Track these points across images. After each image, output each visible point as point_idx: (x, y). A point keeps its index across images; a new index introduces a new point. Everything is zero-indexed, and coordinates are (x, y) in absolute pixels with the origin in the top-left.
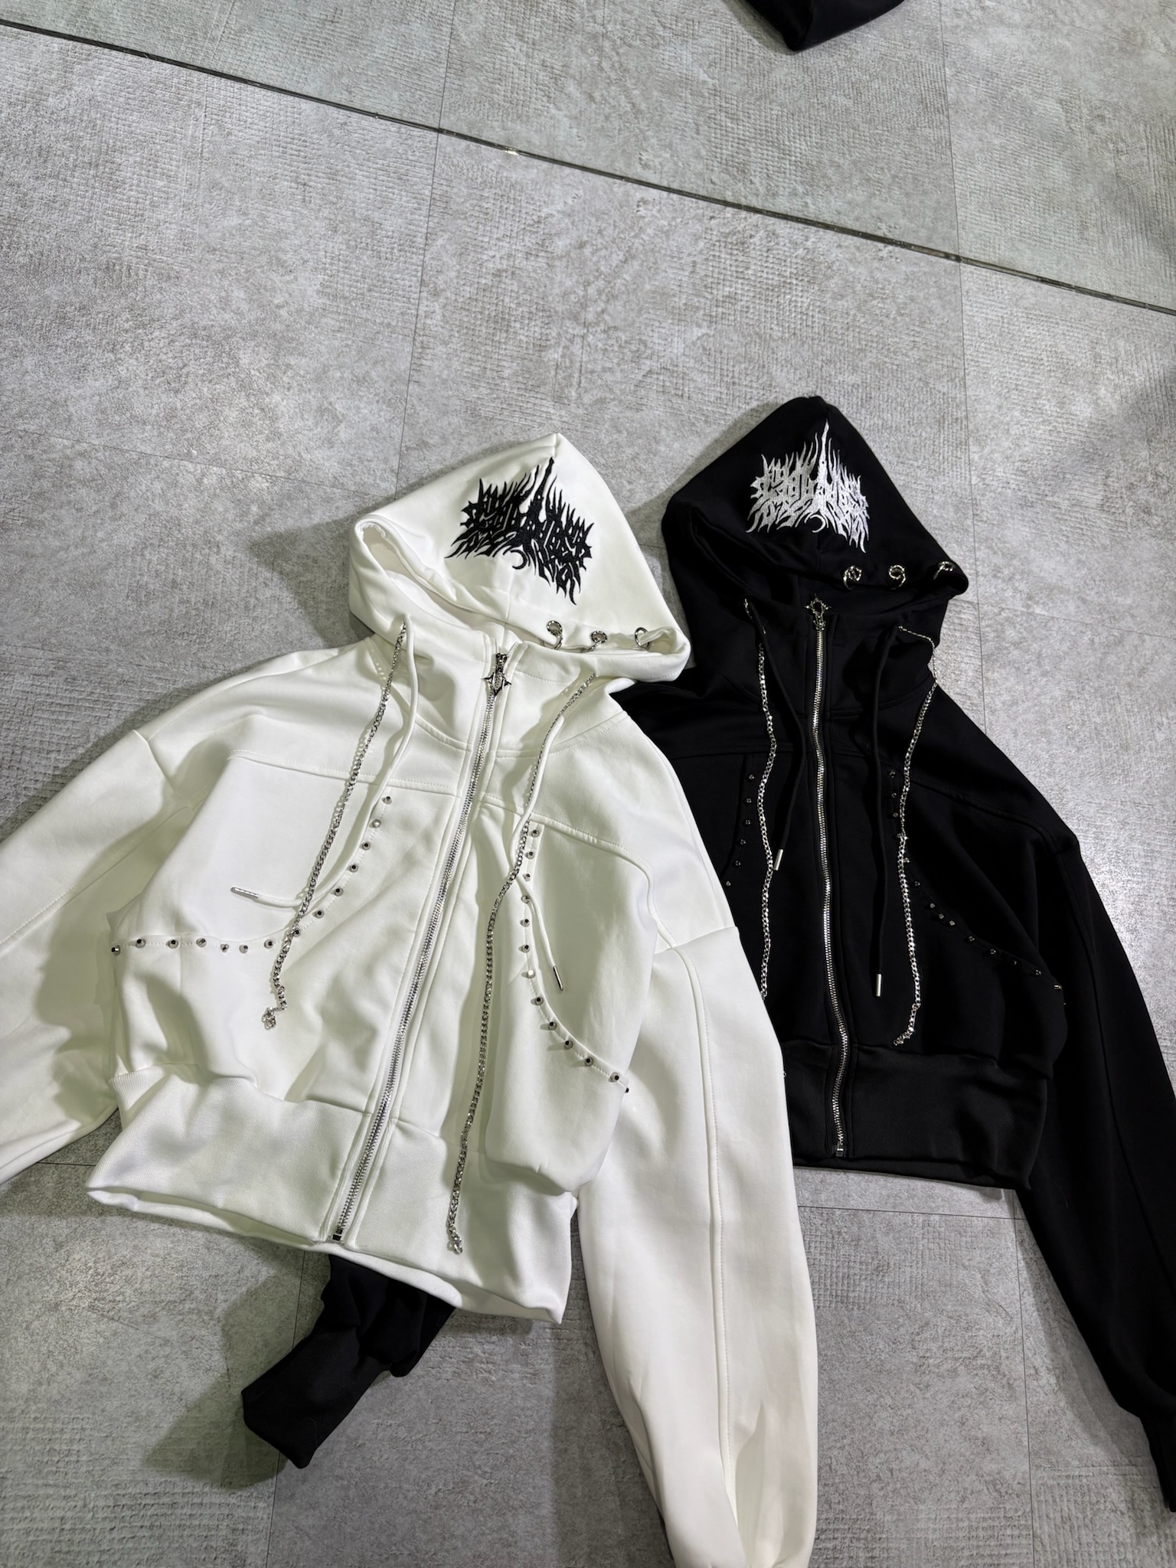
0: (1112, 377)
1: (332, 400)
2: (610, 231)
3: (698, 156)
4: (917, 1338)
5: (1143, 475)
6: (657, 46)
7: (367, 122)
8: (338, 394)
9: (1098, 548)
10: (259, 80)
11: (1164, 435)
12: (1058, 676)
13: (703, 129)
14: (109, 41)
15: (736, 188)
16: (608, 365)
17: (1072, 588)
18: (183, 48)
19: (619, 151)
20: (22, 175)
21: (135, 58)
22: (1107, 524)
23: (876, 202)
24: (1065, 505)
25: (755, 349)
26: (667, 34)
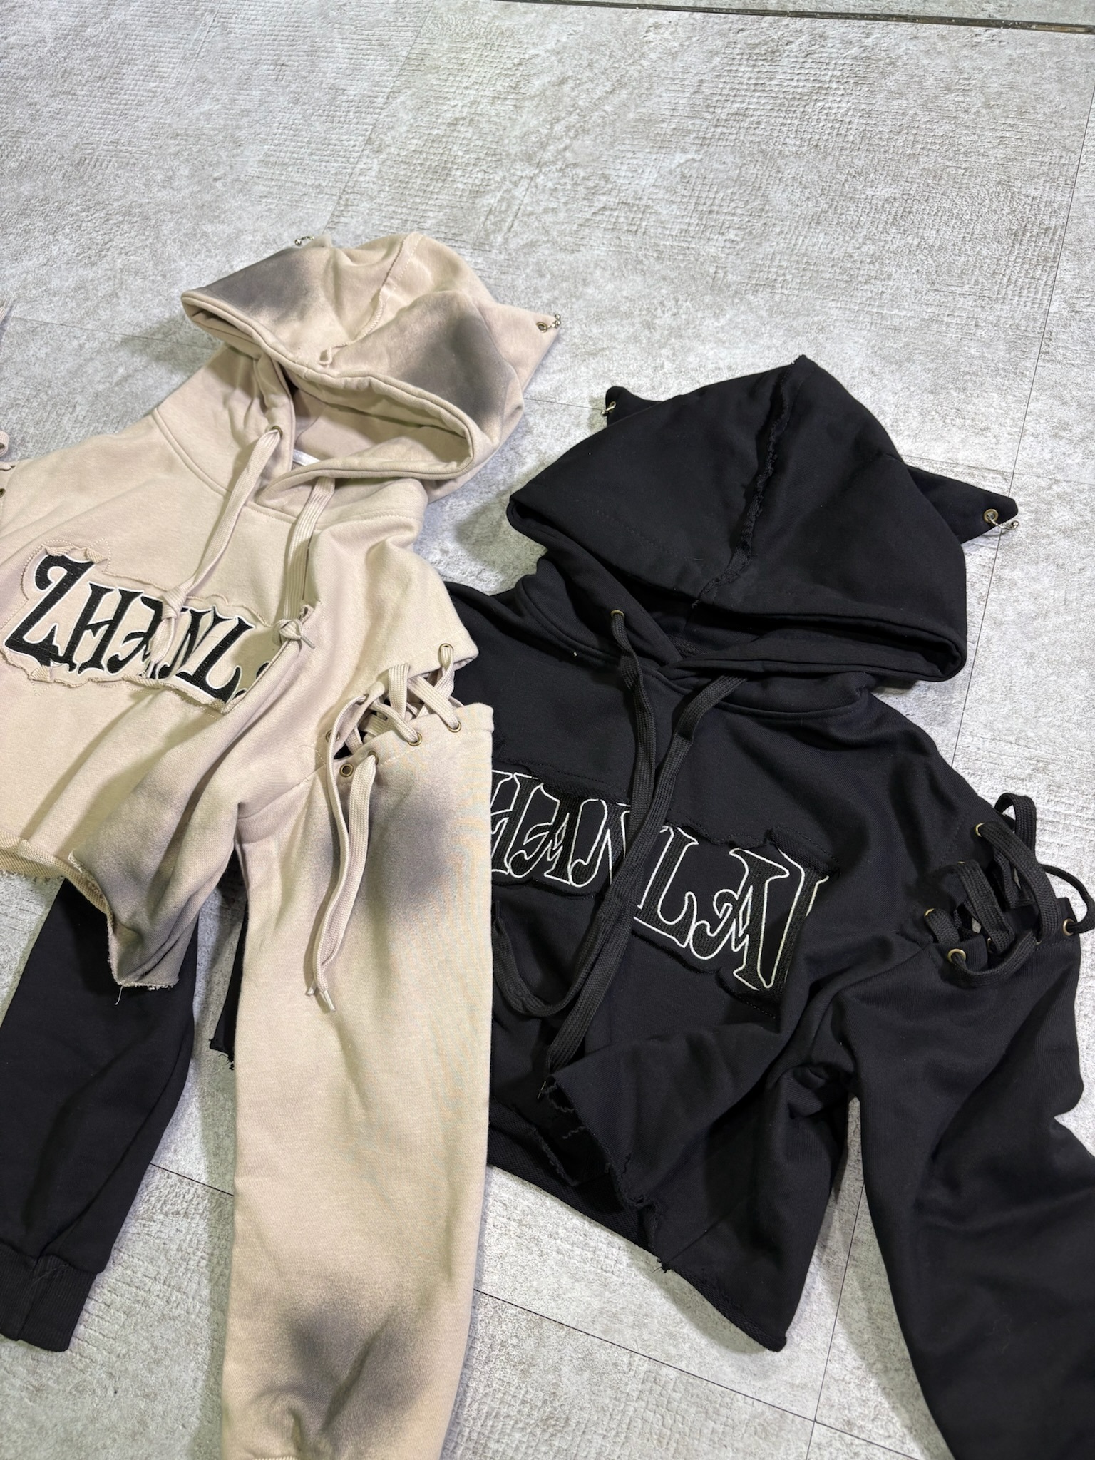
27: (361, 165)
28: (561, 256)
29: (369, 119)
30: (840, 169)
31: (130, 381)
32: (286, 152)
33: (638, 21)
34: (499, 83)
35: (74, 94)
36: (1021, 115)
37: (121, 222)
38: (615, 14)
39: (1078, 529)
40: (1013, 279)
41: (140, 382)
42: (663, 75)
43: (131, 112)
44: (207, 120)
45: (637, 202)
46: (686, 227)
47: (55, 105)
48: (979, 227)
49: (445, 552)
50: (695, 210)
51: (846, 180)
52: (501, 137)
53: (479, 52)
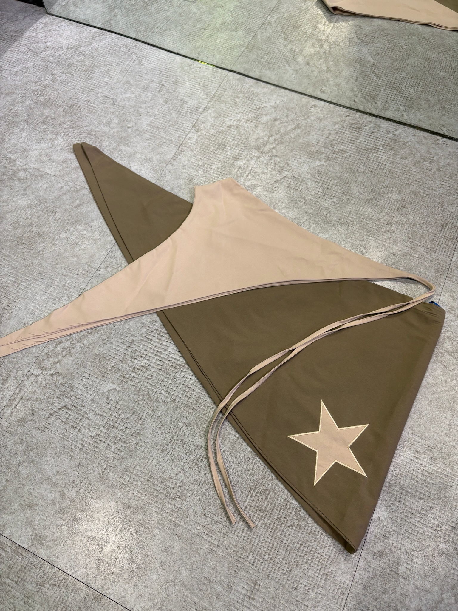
27: (189, 136)
29: (195, 117)
31: (81, 207)
32: (159, 123)
33: (308, 102)
34: (250, 114)
35: (72, 75)
37: (86, 137)
38: (299, 97)
39: (454, 352)
40: (440, 244)
41: (85, 208)
42: (315, 127)
43: (96, 89)
44: (128, 101)
45: (299, 177)
46: (317, 192)
47: (64, 77)
48: (429, 219)
50: (321, 186)
51: (381, 188)
52: (248, 137)
53: (243, 100)
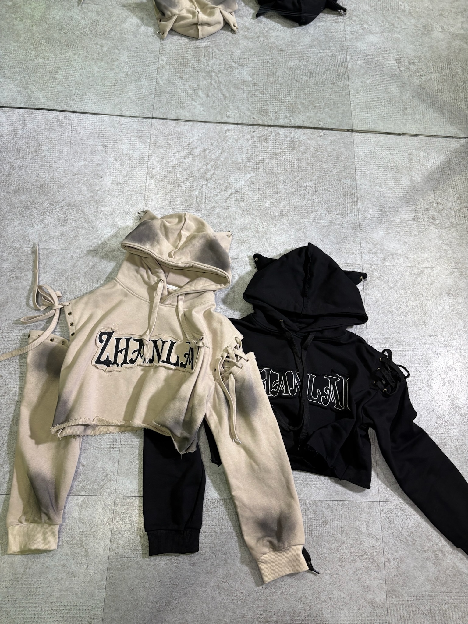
0: (418, 167)
1: (116, 221)
2: (215, 144)
3: (248, 110)
4: (340, 548)
5: (431, 204)
6: (232, 71)
7: (127, 120)
8: (119, 219)
9: (413, 236)
10: (89, 112)
11: (441, 187)
12: (396, 289)
13: (250, 99)
14: (38, 107)
15: (263, 119)
16: (216, 193)
17: (402, 253)
18: (63, 105)
19: (218, 113)
20: (12, 159)
21: (47, 111)
22: (417, 226)
23: (319, 115)
24: (398, 221)
25: (271, 179)
26: (236, 65)
28: (224, 211)
30: (295, 177)
36: (338, 158)
49: (221, 308)
